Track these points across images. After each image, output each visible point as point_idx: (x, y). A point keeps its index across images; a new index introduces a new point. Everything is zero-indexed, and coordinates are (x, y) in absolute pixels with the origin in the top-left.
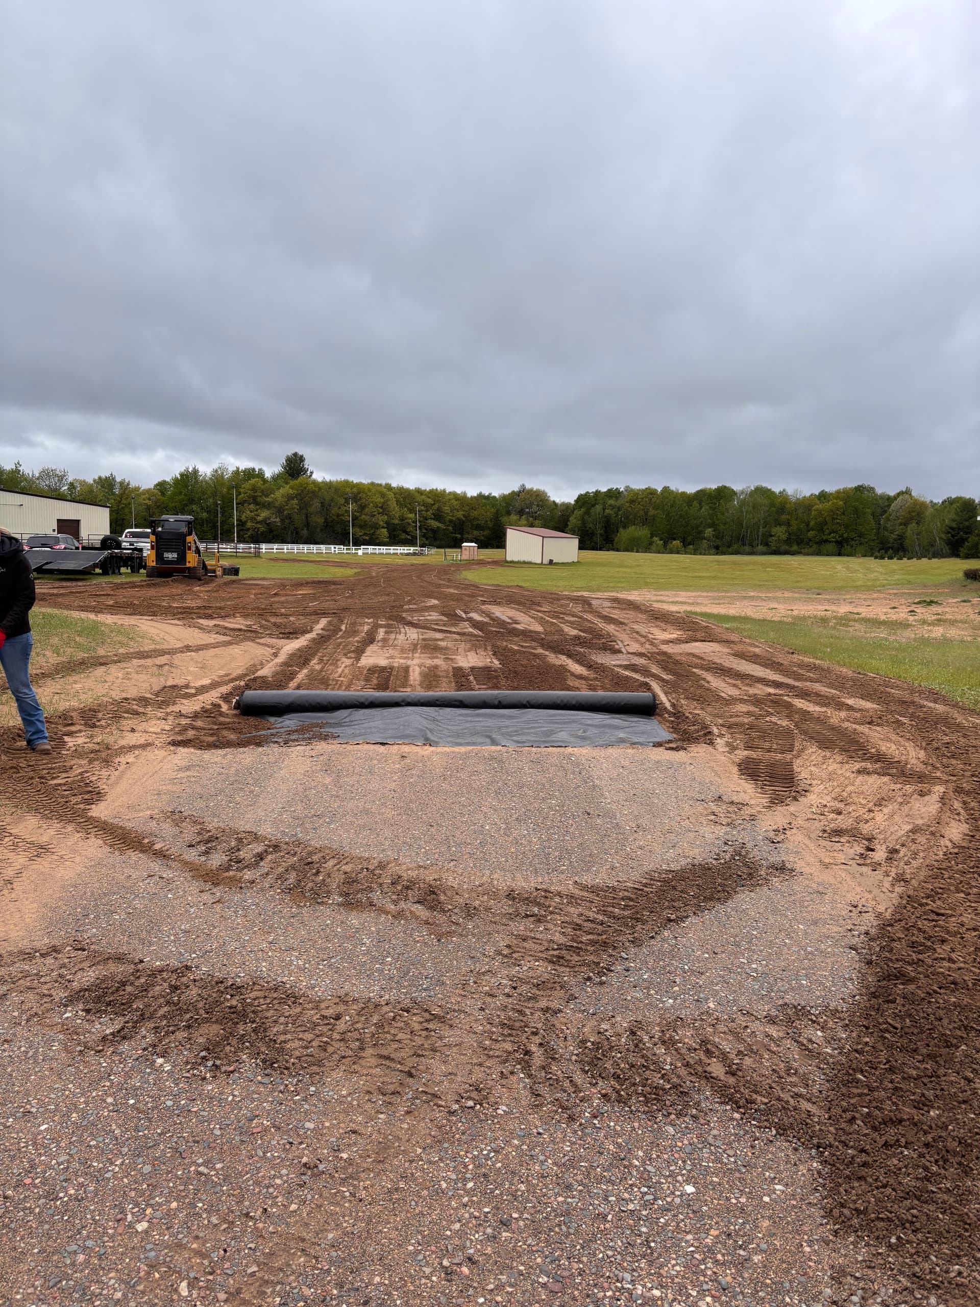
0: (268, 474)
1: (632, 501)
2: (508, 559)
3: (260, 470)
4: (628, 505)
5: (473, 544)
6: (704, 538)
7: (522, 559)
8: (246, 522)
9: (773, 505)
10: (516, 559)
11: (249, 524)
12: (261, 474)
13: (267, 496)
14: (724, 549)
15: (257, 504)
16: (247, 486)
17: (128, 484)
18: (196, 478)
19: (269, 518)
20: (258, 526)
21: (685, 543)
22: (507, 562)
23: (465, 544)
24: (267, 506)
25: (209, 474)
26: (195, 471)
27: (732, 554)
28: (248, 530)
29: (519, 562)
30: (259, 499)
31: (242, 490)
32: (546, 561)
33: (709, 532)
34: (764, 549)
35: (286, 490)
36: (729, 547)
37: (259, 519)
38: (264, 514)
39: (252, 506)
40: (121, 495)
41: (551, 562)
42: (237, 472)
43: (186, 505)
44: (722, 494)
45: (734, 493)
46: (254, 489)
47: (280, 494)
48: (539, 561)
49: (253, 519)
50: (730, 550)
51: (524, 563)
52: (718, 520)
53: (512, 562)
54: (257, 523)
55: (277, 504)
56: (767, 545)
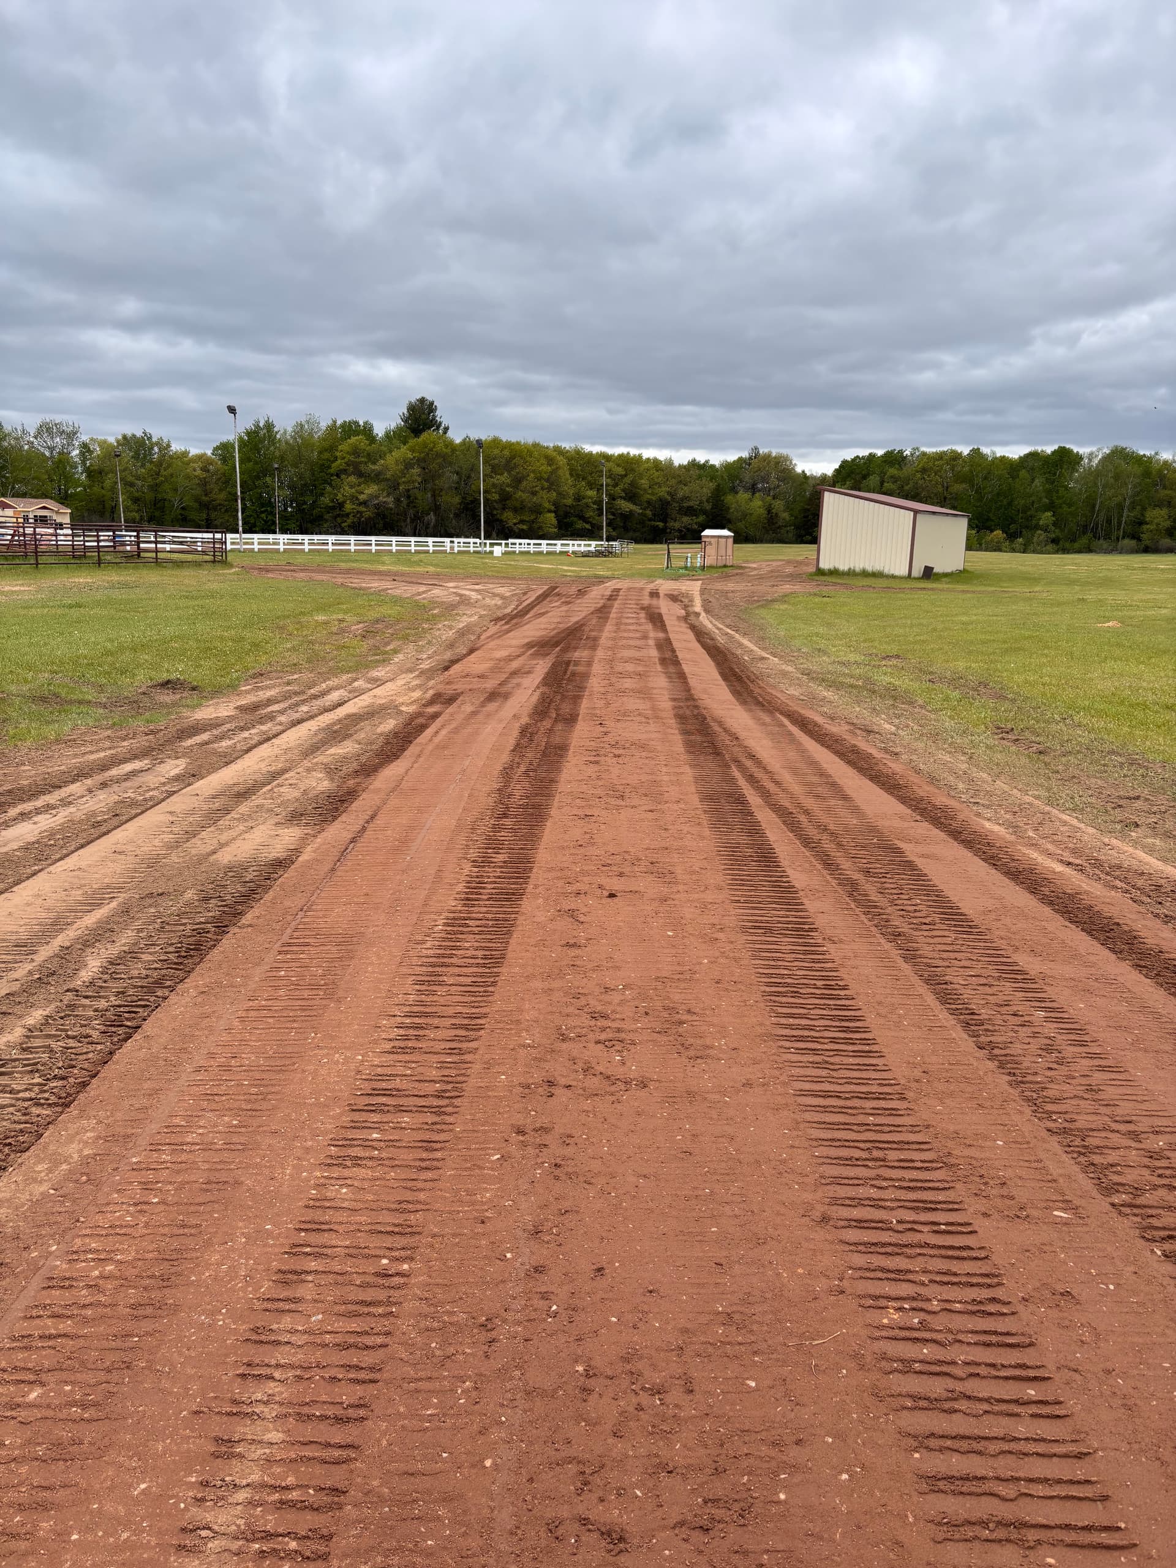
0: (380, 430)
1: (924, 470)
2: (825, 565)
3: (366, 423)
4: (919, 475)
5: (725, 532)
6: (1037, 527)
7: (859, 566)
8: (344, 502)
9: (1147, 473)
10: (843, 567)
11: (348, 506)
12: (367, 431)
13: (374, 463)
14: (1068, 545)
15: (360, 475)
16: (345, 447)
17: (169, 446)
18: (270, 437)
19: (377, 497)
20: (362, 509)
21: (1012, 536)
22: (820, 572)
23: (707, 532)
24: (377, 477)
25: (290, 429)
26: (269, 426)
27: (1079, 551)
28: (347, 515)
29: (851, 573)
30: (362, 468)
31: (338, 454)
32: (917, 571)
33: (1047, 517)
34: (1133, 543)
35: (403, 452)
36: (1074, 541)
37: (362, 497)
38: (371, 490)
39: (352, 479)
40: (160, 463)
41: (928, 573)
42: (332, 428)
43: (258, 478)
44: (1064, 459)
45: (1079, 458)
46: (356, 452)
47: (392, 461)
48: (903, 571)
49: (354, 498)
50: (1076, 545)
51: (864, 574)
52: (1058, 498)
53: (834, 572)
54: (360, 504)
55: (388, 475)
56: (1135, 536)
